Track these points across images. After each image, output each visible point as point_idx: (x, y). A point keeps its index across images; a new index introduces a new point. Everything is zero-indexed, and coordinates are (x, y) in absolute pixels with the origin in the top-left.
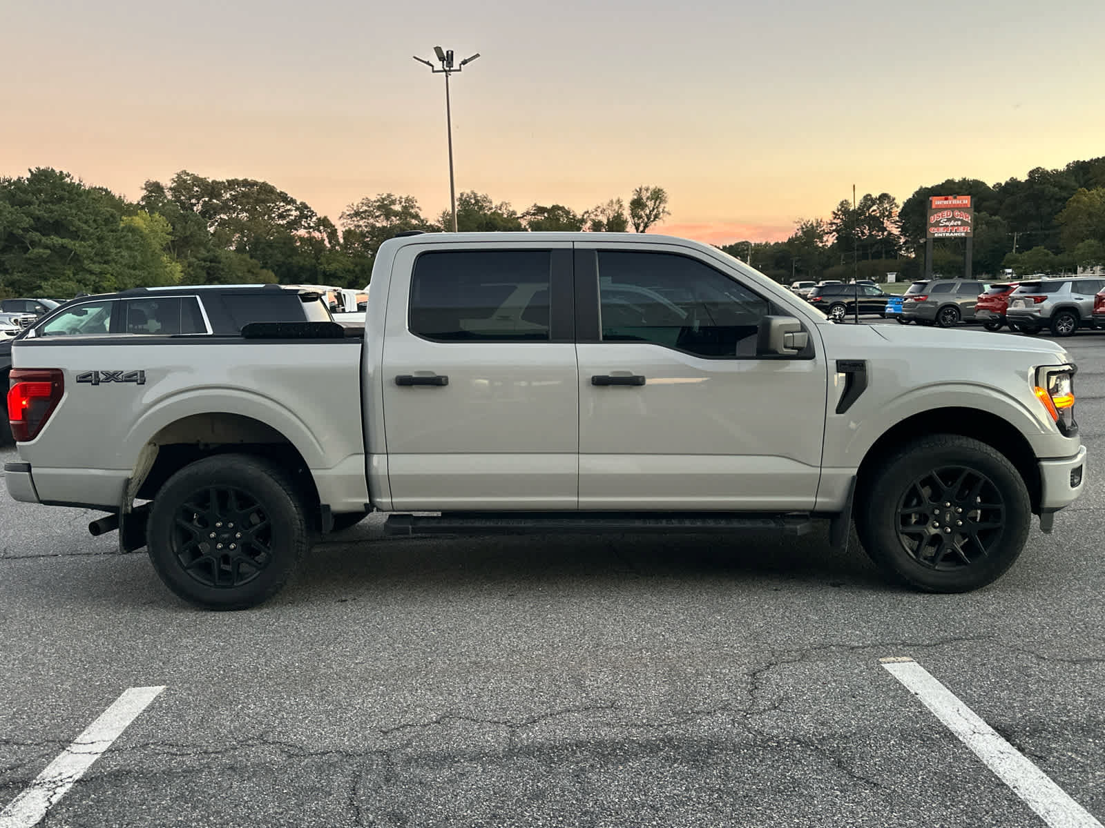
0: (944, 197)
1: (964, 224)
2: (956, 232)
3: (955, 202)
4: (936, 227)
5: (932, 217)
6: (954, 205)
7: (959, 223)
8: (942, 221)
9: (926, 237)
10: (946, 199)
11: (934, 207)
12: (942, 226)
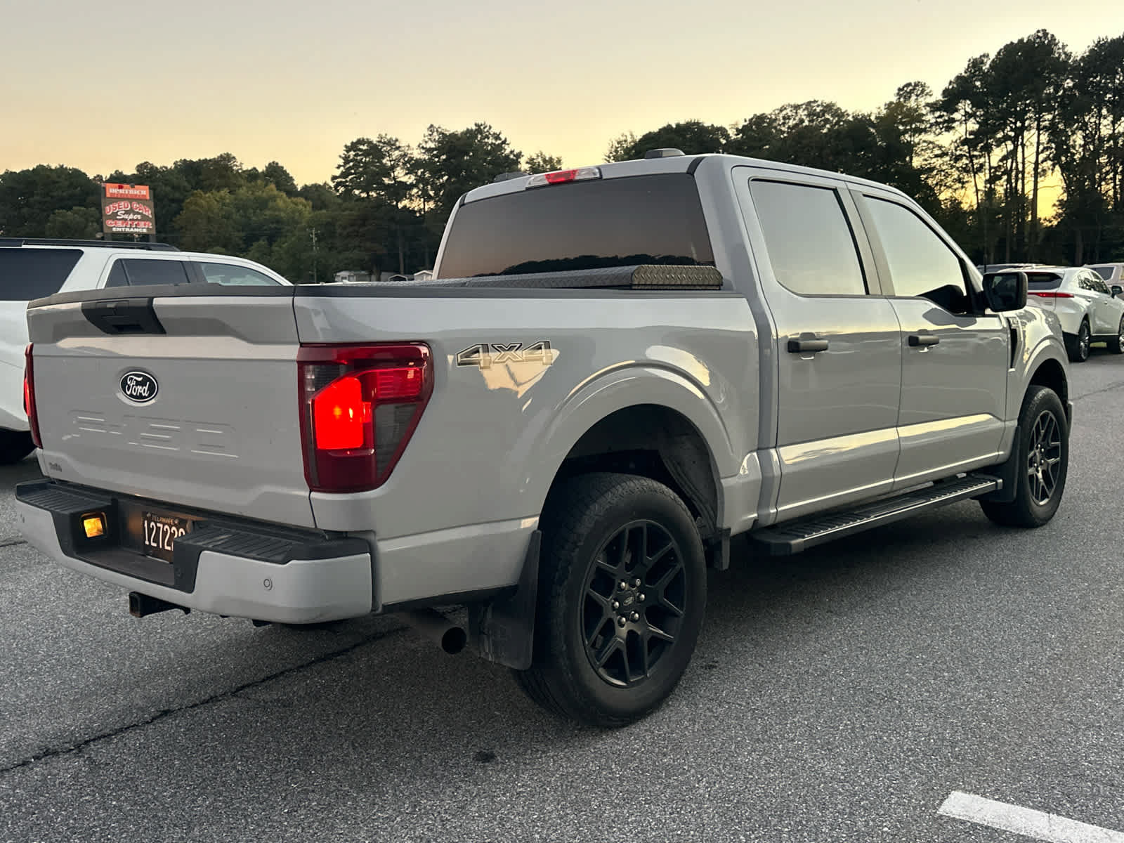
0: (117, 185)
1: (144, 218)
2: (136, 228)
3: (132, 192)
4: (114, 220)
5: (108, 208)
6: (131, 195)
7: (139, 217)
8: (119, 213)
9: (102, 231)
10: (121, 187)
11: (108, 195)
12: (120, 220)
